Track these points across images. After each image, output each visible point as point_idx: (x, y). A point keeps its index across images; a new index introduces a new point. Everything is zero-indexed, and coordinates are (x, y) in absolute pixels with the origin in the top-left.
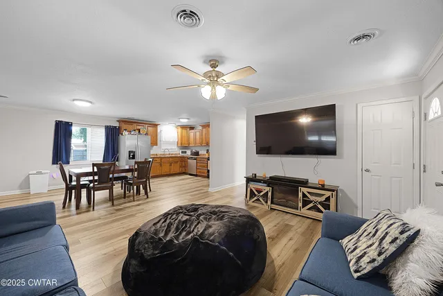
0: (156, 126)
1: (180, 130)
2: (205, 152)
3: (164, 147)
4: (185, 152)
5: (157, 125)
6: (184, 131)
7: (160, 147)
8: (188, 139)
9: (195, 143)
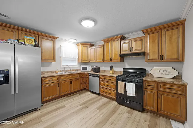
0: (53, 38)
1: (80, 46)
3: (64, 63)
4: (86, 68)
5: (55, 38)
6: (85, 48)
7: (60, 63)
8: (88, 56)
9: (96, 60)
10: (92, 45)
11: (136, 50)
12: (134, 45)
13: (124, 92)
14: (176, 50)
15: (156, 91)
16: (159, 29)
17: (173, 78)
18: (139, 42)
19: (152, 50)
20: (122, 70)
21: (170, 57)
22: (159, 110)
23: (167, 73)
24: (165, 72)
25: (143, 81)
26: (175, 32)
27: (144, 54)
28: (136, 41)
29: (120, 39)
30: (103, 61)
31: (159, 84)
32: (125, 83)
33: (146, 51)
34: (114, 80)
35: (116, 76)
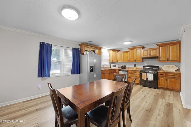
1: (111, 52)
2: (133, 66)
4: (115, 66)
5: (101, 48)
6: (114, 53)
8: (117, 58)
9: (123, 60)
10: (119, 51)
11: (152, 55)
12: (151, 52)
13: (146, 79)
14: (176, 56)
15: (165, 77)
16: (167, 44)
17: (175, 71)
18: (154, 51)
19: (162, 55)
20: (142, 67)
21: (173, 60)
22: (167, 87)
23: (172, 68)
24: (170, 68)
25: (157, 72)
26: (175, 46)
27: (157, 57)
28: (153, 50)
29: (141, 48)
30: (129, 62)
31: (166, 73)
32: (147, 74)
33: (159, 56)
34: (138, 73)
35: (140, 70)
